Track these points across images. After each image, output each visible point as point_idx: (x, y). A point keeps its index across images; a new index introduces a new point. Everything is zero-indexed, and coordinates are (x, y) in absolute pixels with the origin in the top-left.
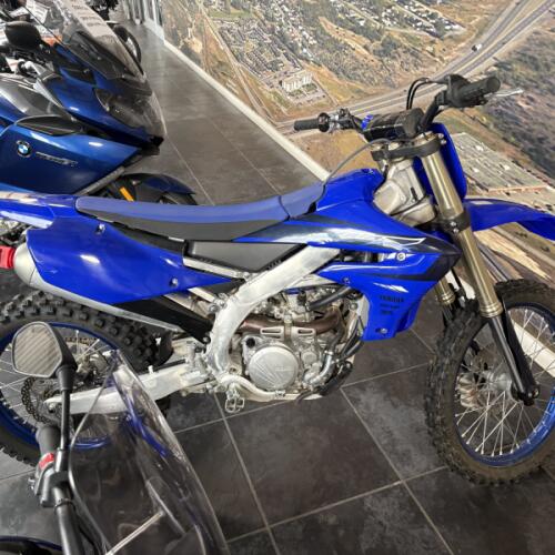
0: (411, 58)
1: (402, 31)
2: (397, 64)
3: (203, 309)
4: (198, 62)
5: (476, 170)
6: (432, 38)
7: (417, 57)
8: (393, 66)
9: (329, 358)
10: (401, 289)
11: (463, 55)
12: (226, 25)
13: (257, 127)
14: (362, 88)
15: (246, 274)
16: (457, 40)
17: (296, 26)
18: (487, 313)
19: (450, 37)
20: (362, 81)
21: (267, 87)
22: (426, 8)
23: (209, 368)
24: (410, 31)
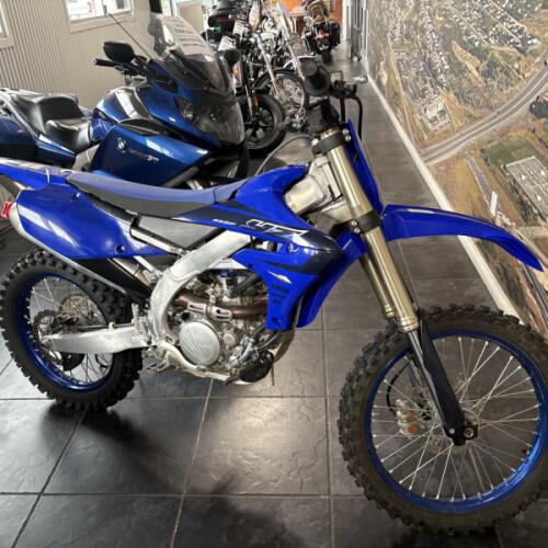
0: (505, 77)
1: (501, 49)
2: (495, 84)
3: (146, 278)
4: (383, 93)
5: (539, 198)
6: (519, 54)
7: (508, 75)
8: (492, 86)
9: (250, 344)
10: (286, 279)
11: (538, 71)
12: (400, 57)
13: (409, 155)
14: (472, 112)
15: (180, 250)
16: (535, 54)
17: (438, 52)
18: (402, 327)
19: (531, 52)
20: (473, 105)
21: (418, 115)
22: (517, 23)
23: (150, 332)
24: (506, 49)
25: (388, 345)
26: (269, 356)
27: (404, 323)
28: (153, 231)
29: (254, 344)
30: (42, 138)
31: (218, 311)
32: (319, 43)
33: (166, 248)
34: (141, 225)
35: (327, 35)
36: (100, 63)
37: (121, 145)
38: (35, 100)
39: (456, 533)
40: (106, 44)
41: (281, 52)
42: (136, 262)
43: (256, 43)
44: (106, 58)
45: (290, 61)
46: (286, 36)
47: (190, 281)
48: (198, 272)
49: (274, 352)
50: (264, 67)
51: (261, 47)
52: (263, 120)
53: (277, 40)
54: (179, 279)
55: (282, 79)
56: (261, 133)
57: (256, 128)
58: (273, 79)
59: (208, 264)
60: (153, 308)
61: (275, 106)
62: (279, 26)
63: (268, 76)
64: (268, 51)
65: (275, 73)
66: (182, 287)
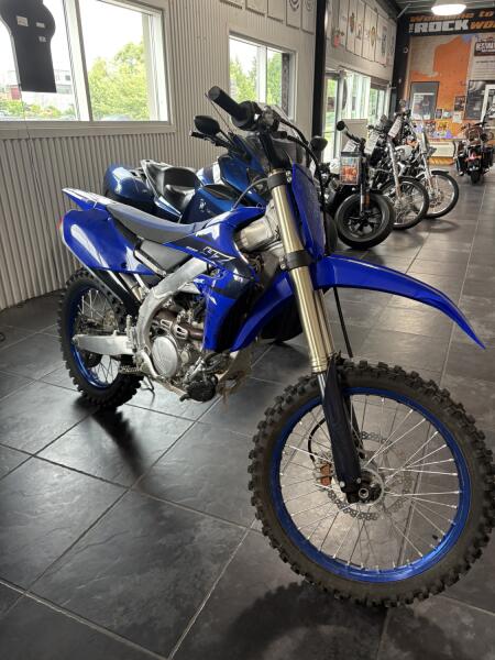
25: (306, 387)
26: (213, 379)
27: (314, 364)
28: (148, 253)
29: (204, 365)
30: (161, 199)
31: (179, 330)
32: (469, 164)
33: (155, 269)
34: (142, 248)
35: (480, 157)
36: (194, 134)
37: (202, 205)
38: (163, 169)
39: (342, 598)
40: (197, 117)
41: (416, 164)
42: (135, 280)
43: (388, 152)
44: (196, 131)
45: (422, 173)
46: (423, 149)
47: (166, 299)
48: (171, 292)
49: (220, 377)
50: (392, 174)
51: (391, 155)
52: (373, 216)
53: (414, 152)
54: (159, 297)
55: (406, 185)
56: (368, 229)
57: (364, 223)
58: (397, 185)
59: (178, 286)
60: (139, 320)
61: (385, 205)
62: (418, 141)
63: (392, 181)
64: (398, 159)
65: (400, 180)
66: (161, 304)
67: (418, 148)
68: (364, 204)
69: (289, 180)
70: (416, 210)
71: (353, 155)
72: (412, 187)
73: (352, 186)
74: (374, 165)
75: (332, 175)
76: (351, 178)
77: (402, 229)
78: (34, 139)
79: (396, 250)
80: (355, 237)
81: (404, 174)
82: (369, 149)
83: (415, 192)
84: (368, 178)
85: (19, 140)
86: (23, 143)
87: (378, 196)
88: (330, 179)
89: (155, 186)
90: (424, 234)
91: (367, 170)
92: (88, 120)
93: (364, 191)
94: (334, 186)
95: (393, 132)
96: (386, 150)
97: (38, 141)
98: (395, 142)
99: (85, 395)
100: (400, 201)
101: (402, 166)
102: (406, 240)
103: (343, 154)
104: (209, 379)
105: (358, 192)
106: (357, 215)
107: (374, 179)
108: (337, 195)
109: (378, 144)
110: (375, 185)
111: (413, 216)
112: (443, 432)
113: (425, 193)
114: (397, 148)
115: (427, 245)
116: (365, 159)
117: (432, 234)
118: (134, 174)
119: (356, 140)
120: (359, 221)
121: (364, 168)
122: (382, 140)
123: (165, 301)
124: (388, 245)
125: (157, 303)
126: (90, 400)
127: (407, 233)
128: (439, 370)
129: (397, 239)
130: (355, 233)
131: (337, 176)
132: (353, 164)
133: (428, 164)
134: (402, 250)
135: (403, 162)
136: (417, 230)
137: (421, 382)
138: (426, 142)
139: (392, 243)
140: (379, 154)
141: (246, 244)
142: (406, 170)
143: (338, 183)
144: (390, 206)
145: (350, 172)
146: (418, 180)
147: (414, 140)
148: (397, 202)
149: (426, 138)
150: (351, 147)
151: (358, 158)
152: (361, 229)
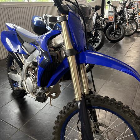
3: (23, 61)
15: (30, 54)
31: (33, 76)
33: (27, 52)
34: (24, 44)
38: (49, 17)
41: (134, 15)
42: (22, 56)
43: (125, 11)
45: (136, 17)
46: (137, 10)
47: (30, 64)
48: (31, 61)
49: (47, 94)
50: (126, 18)
51: (126, 12)
52: (118, 32)
53: (134, 11)
54: (28, 63)
55: (130, 22)
56: (117, 36)
57: (115, 34)
58: (127, 21)
59: (33, 59)
60: (23, 70)
61: (123, 28)
62: (135, 7)
63: (126, 21)
64: (128, 13)
65: (129, 20)
66: (29, 66)
67: (135, 10)
68: (115, 28)
69: (68, 18)
70: (133, 30)
71: (113, 12)
72: (133, 22)
73: (112, 22)
74: (120, 15)
75: (105, 19)
76: (111, 19)
77: (128, 36)
78: (9, 8)
79: (126, 43)
80: (112, 39)
81: (130, 18)
82: (118, 10)
83: (133, 24)
84: (117, 20)
85: (4, 8)
86: (6, 9)
87: (120, 25)
88: (105, 20)
89: (46, 22)
90: (136, 38)
91: (117, 17)
92: (27, 2)
93: (116, 23)
94: (106, 22)
95: (127, 5)
96: (124, 10)
97: (10, 8)
98: (128, 8)
99: (13, 92)
100: (128, 27)
101: (130, 15)
102: (130, 40)
103: (109, 12)
104: (43, 95)
105: (114, 24)
106: (113, 32)
107: (120, 20)
108: (107, 25)
109: (122, 8)
110: (120, 22)
111: (132, 31)
112: (131, 128)
113: (137, 24)
114: (128, 10)
115: (136, 41)
116: (116, 13)
117: (138, 38)
118: (40, 19)
119: (114, 7)
120: (114, 33)
121: (116, 16)
122: (123, 7)
123: (30, 65)
124: (123, 41)
125: (27, 65)
126: (15, 94)
127: (130, 37)
128: (136, 87)
129: (126, 39)
130: (112, 37)
131: (107, 19)
132: (112, 15)
133: (138, 15)
134: (128, 43)
135: (130, 14)
136: (134, 36)
137: (123, 107)
138: (138, 8)
139: (125, 41)
140: (122, 12)
141: (54, 45)
142: (131, 17)
143: (107, 21)
144: (124, 28)
145: (111, 18)
146: (135, 20)
147: (134, 7)
148: (127, 27)
149: (138, 6)
150: (112, 9)
151: (114, 13)
152: (114, 36)
